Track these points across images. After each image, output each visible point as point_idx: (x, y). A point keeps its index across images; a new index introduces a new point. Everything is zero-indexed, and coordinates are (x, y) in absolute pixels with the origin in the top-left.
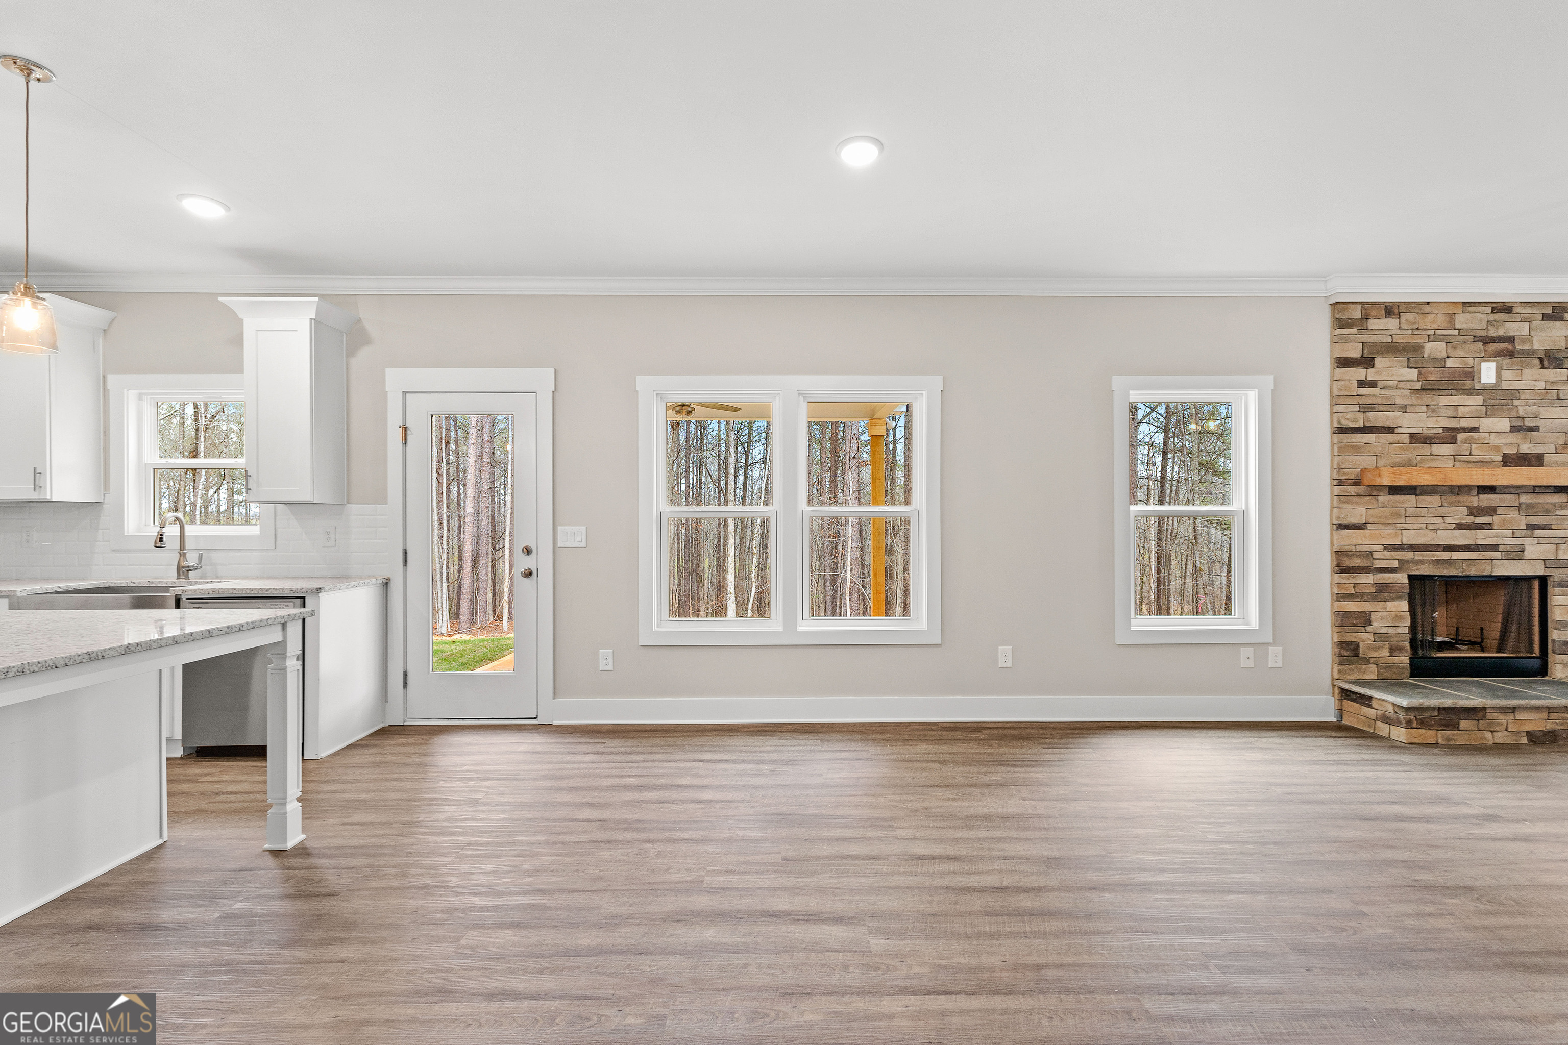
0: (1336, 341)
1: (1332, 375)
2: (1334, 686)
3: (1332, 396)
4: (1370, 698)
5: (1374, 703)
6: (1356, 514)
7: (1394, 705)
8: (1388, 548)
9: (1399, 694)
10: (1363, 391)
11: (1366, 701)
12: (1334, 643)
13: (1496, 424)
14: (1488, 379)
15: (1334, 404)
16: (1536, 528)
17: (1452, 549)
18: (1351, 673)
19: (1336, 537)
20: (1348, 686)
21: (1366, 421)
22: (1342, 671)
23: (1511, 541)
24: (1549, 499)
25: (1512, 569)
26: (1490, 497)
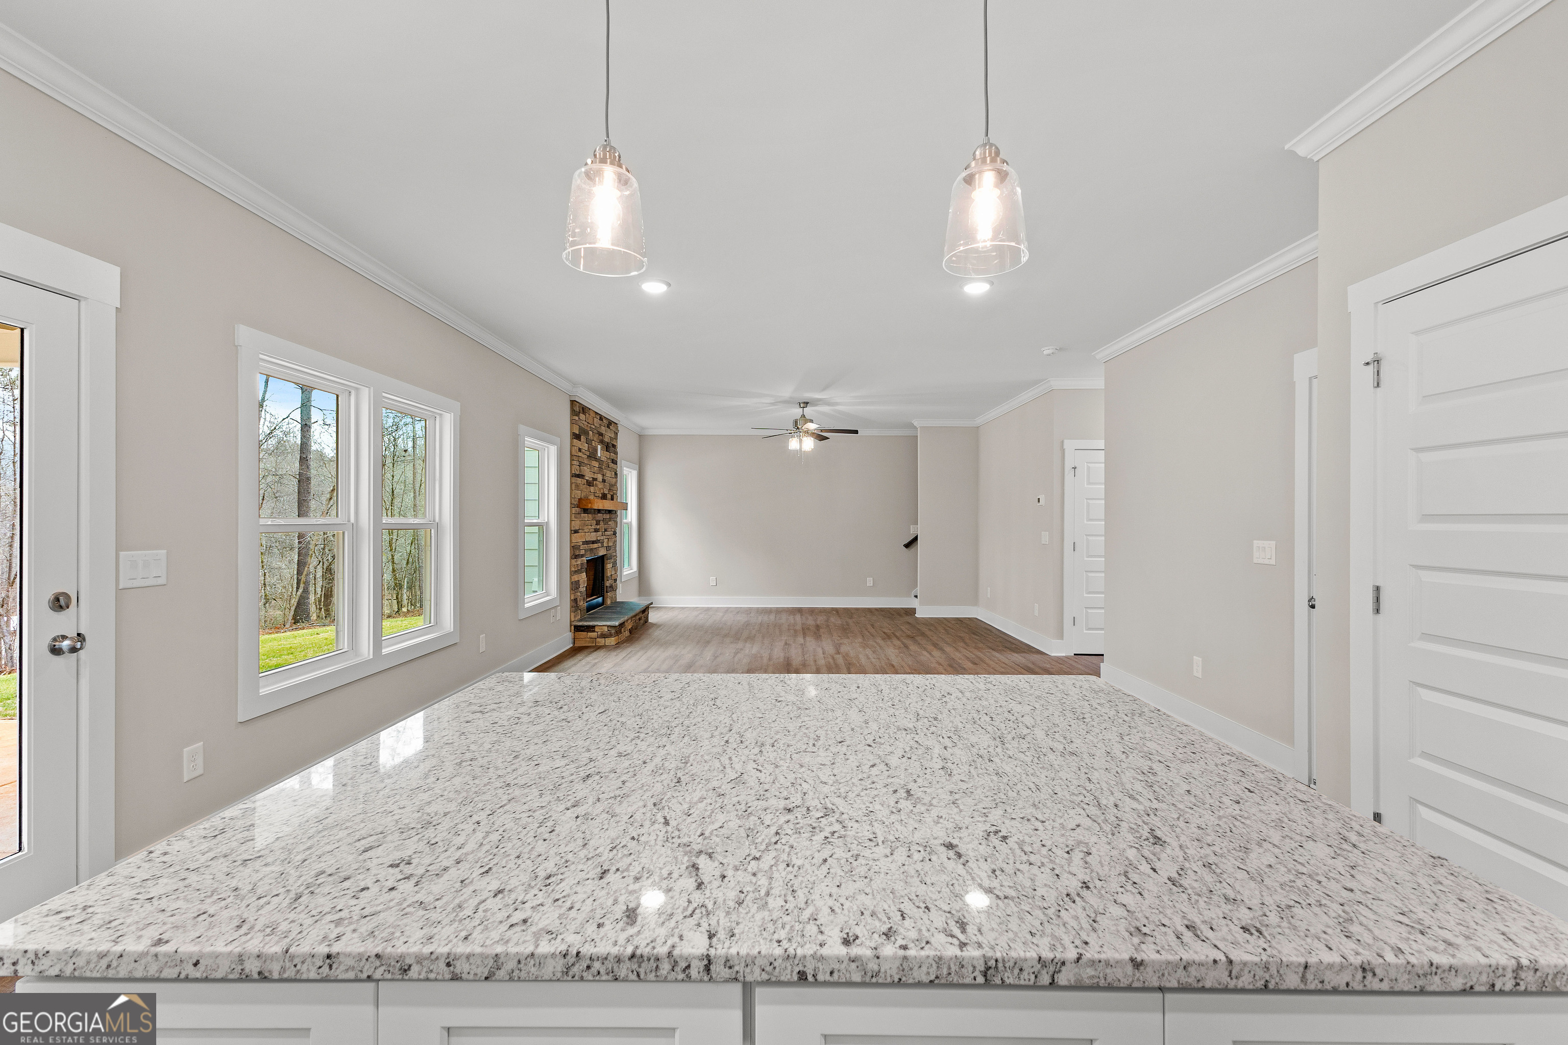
0: (572, 422)
1: (571, 443)
2: (571, 625)
3: (572, 455)
4: (594, 627)
5: (597, 629)
6: (577, 525)
7: (608, 626)
8: (583, 543)
9: (610, 619)
10: (579, 454)
11: (591, 629)
12: (571, 600)
13: (600, 477)
14: (599, 455)
15: (572, 460)
16: (606, 530)
17: (593, 542)
18: (575, 617)
19: (573, 538)
20: (581, 624)
21: (580, 471)
22: (573, 616)
23: (602, 538)
24: (608, 516)
25: (602, 552)
26: (599, 515)
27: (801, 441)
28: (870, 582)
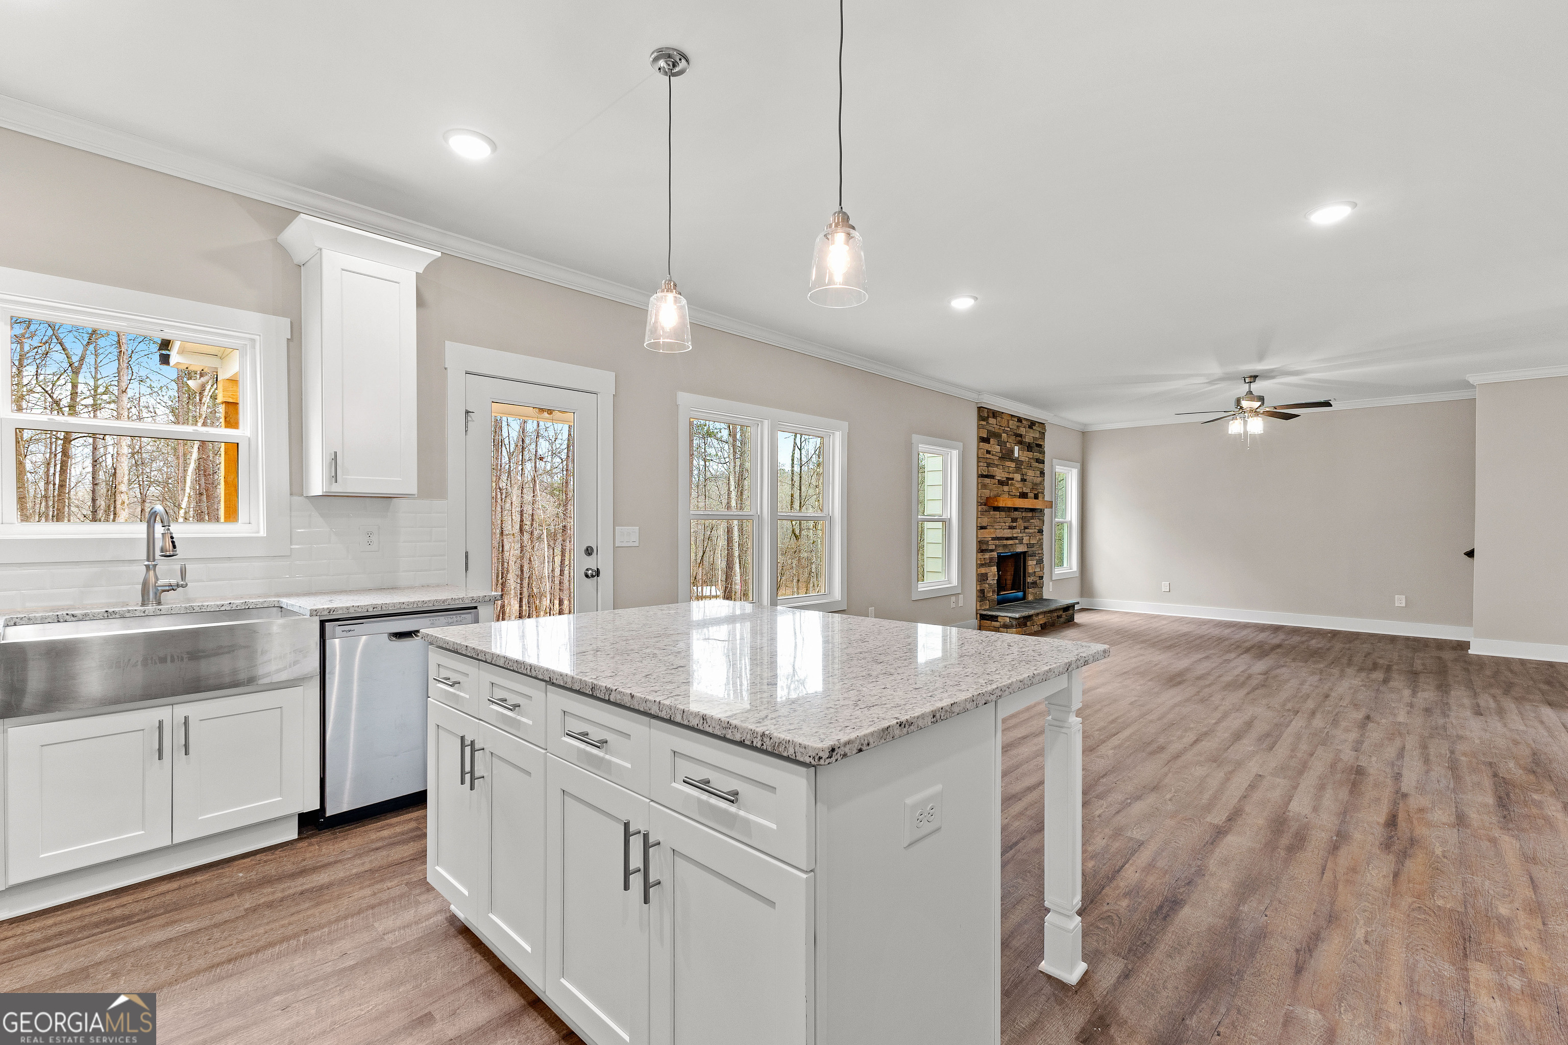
0: (979, 427)
1: (978, 446)
2: (977, 614)
3: (978, 457)
4: (997, 617)
5: (999, 619)
6: (985, 521)
7: (1010, 617)
8: (993, 539)
9: (1013, 612)
10: (988, 456)
12: (977, 591)
13: (1018, 477)
14: (1016, 455)
15: (978, 462)
16: (1026, 528)
17: (1007, 539)
18: (980, 606)
19: (979, 533)
20: (985, 613)
21: (988, 472)
22: (978, 605)
23: (1020, 535)
24: (1030, 514)
25: (1020, 549)
26: (1016, 513)
27: (1245, 423)
28: (1400, 601)
